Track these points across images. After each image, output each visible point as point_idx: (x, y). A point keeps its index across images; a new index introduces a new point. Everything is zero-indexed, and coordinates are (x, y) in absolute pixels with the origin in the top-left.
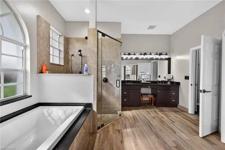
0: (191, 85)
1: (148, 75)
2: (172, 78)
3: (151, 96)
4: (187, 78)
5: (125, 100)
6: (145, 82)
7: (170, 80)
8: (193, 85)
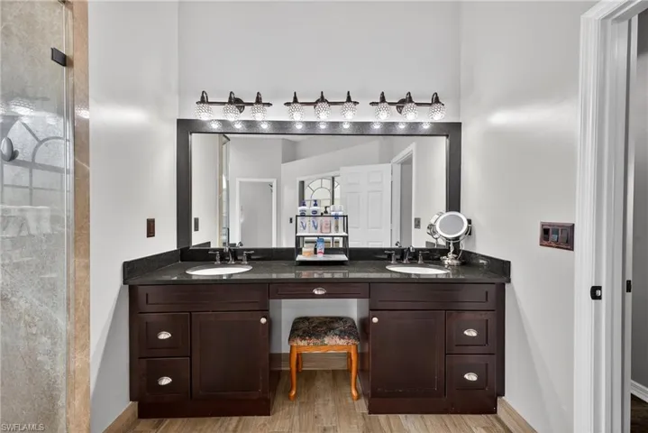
0: (595, 293)
1: (336, 217)
2: (469, 232)
3: (342, 342)
4: (558, 237)
5: (166, 381)
6: (320, 257)
7: (457, 245)
8: (604, 293)
